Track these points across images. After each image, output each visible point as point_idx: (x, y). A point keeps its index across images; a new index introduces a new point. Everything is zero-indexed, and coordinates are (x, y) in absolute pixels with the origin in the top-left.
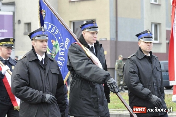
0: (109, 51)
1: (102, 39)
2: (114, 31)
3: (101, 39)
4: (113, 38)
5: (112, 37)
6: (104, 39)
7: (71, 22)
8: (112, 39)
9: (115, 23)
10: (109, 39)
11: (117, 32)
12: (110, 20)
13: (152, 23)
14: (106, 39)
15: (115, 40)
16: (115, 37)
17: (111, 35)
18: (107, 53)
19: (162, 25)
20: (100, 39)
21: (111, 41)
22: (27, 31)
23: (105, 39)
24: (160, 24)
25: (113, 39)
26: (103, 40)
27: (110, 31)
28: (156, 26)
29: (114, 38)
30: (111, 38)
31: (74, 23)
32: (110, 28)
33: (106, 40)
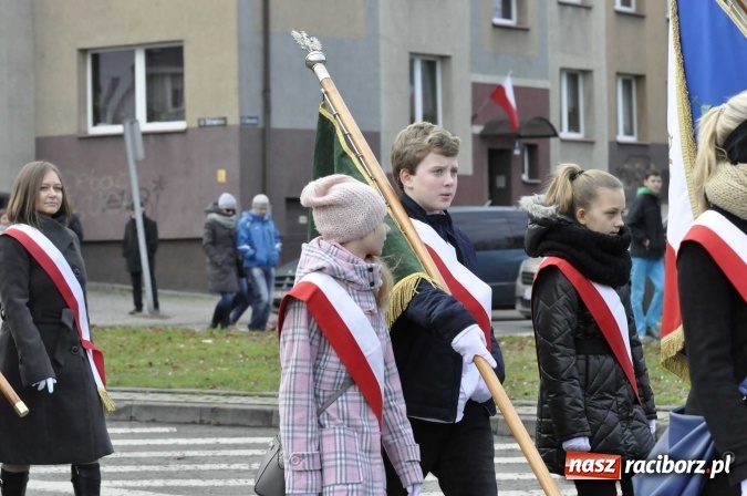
0: (236, 170)
1: (209, 122)
2: (257, 87)
3: (202, 123)
4: (251, 118)
5: (248, 113)
6: (215, 122)
7: (83, 52)
8: (248, 121)
9: (259, 56)
10: (234, 120)
11: (266, 91)
12: (241, 46)
13: (413, 56)
14: (225, 119)
15: (261, 125)
16: (259, 112)
17: (241, 105)
18: (228, 176)
19: (454, 63)
20: (199, 120)
21: (243, 127)
23: (222, 122)
24: (445, 58)
25: (254, 121)
26: (211, 126)
27: (240, 90)
28: (430, 65)
29: (256, 118)
30: (242, 118)
31: (96, 58)
32: (240, 77)
33: (225, 125)
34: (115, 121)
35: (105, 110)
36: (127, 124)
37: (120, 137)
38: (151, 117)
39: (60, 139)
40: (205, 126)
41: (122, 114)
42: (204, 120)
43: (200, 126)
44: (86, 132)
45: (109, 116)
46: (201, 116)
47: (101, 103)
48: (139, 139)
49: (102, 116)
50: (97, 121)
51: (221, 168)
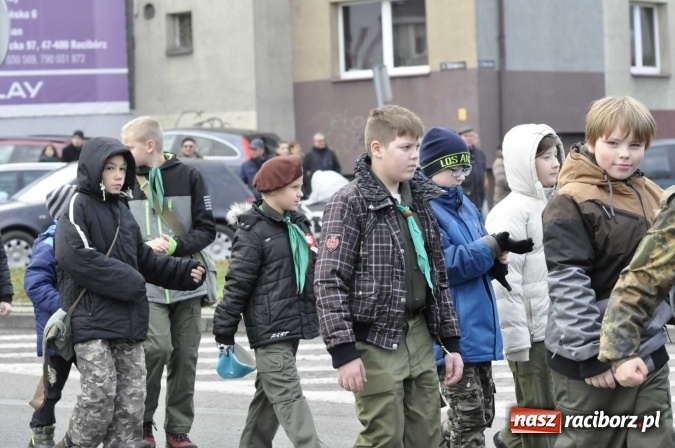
0: (475, 109)
1: (450, 66)
2: (493, 34)
3: (444, 67)
4: (487, 61)
5: (485, 57)
6: (456, 66)
7: (335, 5)
8: (486, 65)
9: (493, 6)
10: (472, 64)
11: (501, 38)
13: (633, 4)
14: (464, 63)
15: (497, 68)
16: (495, 56)
17: (479, 51)
18: (468, 114)
19: (670, 9)
20: (441, 64)
21: (481, 70)
22: (178, 42)
23: (461, 66)
24: (661, 5)
25: (491, 65)
26: (453, 70)
27: (478, 37)
28: (648, 12)
29: (493, 62)
30: (479, 61)
31: (347, 11)
32: (477, 25)
33: (464, 68)
34: (365, 67)
35: (356, 57)
36: (376, 69)
37: (370, 81)
38: (398, 62)
39: (316, 84)
40: (446, 70)
41: (371, 60)
42: (446, 64)
43: (442, 70)
44: (339, 77)
45: (360, 62)
46: (443, 61)
47: (352, 51)
48: (387, 83)
49: (353, 63)
50: (349, 66)
51: (462, 107)
